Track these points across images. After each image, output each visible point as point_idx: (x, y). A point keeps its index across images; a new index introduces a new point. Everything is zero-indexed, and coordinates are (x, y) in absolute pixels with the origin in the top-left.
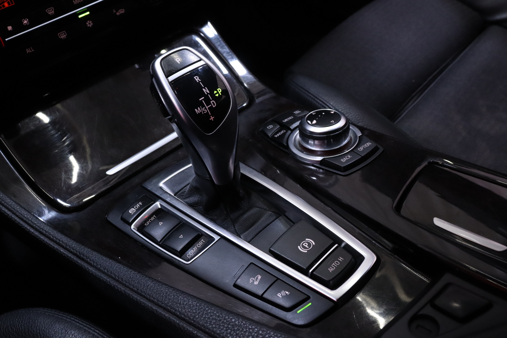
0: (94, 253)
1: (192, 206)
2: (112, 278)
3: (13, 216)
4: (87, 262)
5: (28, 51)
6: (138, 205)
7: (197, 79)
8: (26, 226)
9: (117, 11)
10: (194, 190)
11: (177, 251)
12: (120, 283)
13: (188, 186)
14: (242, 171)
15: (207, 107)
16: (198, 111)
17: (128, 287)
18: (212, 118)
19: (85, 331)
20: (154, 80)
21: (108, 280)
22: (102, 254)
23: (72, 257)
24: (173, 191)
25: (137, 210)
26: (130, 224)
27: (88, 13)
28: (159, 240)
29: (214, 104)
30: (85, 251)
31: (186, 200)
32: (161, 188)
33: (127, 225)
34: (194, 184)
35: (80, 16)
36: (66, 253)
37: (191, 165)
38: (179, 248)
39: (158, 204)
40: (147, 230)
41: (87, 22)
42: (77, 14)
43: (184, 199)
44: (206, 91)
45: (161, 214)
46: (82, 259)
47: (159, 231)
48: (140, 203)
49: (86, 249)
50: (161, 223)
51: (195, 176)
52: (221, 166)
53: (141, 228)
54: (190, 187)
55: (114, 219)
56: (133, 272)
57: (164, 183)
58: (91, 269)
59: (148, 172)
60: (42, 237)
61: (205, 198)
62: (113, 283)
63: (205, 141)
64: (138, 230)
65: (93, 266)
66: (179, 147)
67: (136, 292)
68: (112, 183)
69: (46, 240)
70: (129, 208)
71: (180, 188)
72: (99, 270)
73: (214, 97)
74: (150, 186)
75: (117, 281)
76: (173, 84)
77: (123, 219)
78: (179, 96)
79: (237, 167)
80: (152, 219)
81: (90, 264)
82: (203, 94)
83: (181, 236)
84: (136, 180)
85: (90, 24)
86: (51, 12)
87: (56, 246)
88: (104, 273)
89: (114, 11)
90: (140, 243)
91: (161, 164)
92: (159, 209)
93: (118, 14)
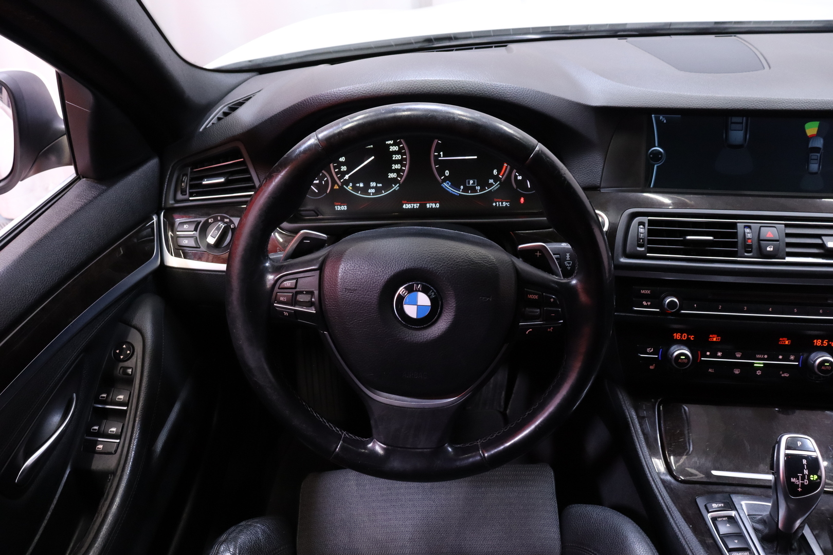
0: (678, 513)
1: (755, 530)
2: (681, 533)
3: (643, 460)
4: (671, 515)
5: (710, 370)
6: (720, 505)
7: (804, 462)
8: (647, 470)
9: (783, 374)
10: (763, 521)
11: (728, 547)
12: (685, 539)
13: (760, 516)
14: (804, 532)
15: (800, 482)
16: (793, 480)
17: (688, 544)
18: (800, 489)
19: (651, 548)
20: (777, 445)
21: (678, 533)
22: (682, 517)
23: (664, 506)
24: (748, 512)
25: (718, 507)
26: (709, 512)
27: (762, 365)
28: (721, 533)
29: (806, 482)
30: (674, 509)
31: (753, 524)
32: (741, 505)
33: (706, 512)
34: (765, 518)
35: (755, 365)
36: (662, 501)
37: (770, 504)
38: (731, 546)
39: (733, 513)
40: (717, 522)
41: (758, 370)
42: (754, 363)
43: (754, 522)
44: (806, 472)
45: (731, 519)
46: (669, 512)
47: (725, 529)
48: (723, 505)
49: (675, 508)
50: (728, 525)
51: (768, 513)
52: (790, 520)
53: (714, 519)
54: (761, 518)
55: (701, 502)
56: (695, 539)
57: (745, 503)
58: (671, 520)
59: (739, 489)
60: (653, 483)
61: (766, 531)
62: (680, 536)
63: (787, 499)
64: (711, 519)
65: (673, 519)
66: (769, 487)
67: (690, 550)
68: (711, 480)
69: (654, 486)
70: (714, 503)
71: (754, 514)
72: (676, 524)
73: (809, 479)
74: (735, 499)
75: (683, 537)
76: (787, 455)
77: (706, 506)
78: (786, 462)
79: (801, 527)
80: (724, 519)
81: (673, 517)
82: (803, 473)
83: (736, 541)
84: (728, 489)
85: (759, 373)
86: (738, 355)
87: (658, 494)
88: (678, 527)
89: (781, 373)
90: (708, 527)
91: (751, 490)
92: (732, 516)
93: (783, 375)
